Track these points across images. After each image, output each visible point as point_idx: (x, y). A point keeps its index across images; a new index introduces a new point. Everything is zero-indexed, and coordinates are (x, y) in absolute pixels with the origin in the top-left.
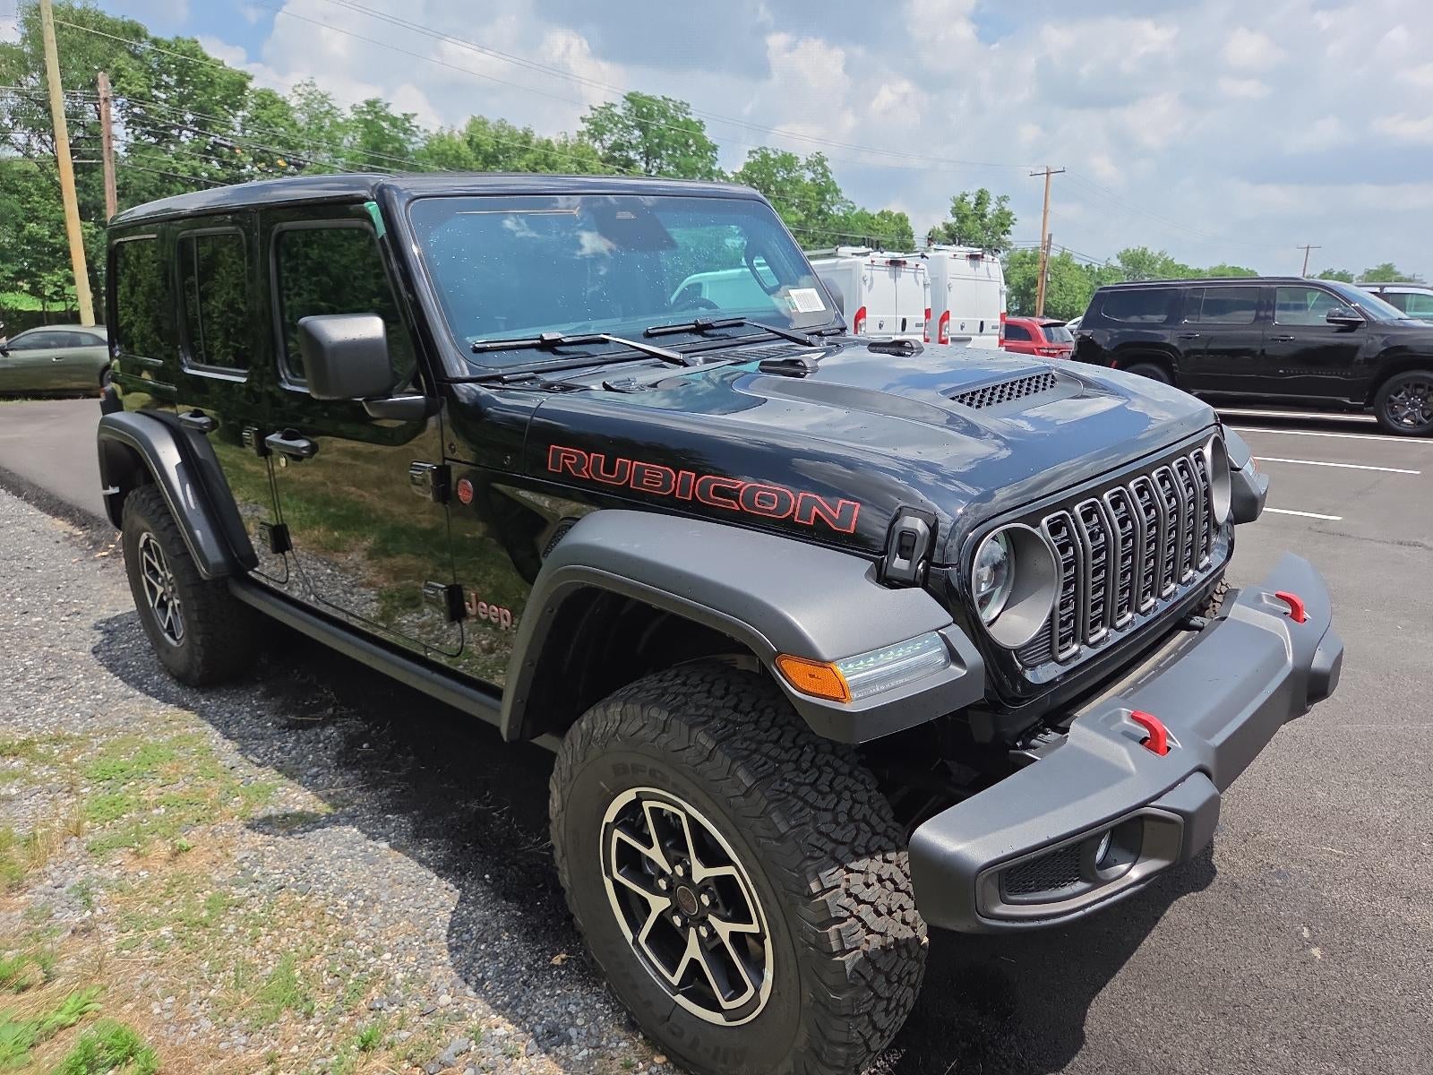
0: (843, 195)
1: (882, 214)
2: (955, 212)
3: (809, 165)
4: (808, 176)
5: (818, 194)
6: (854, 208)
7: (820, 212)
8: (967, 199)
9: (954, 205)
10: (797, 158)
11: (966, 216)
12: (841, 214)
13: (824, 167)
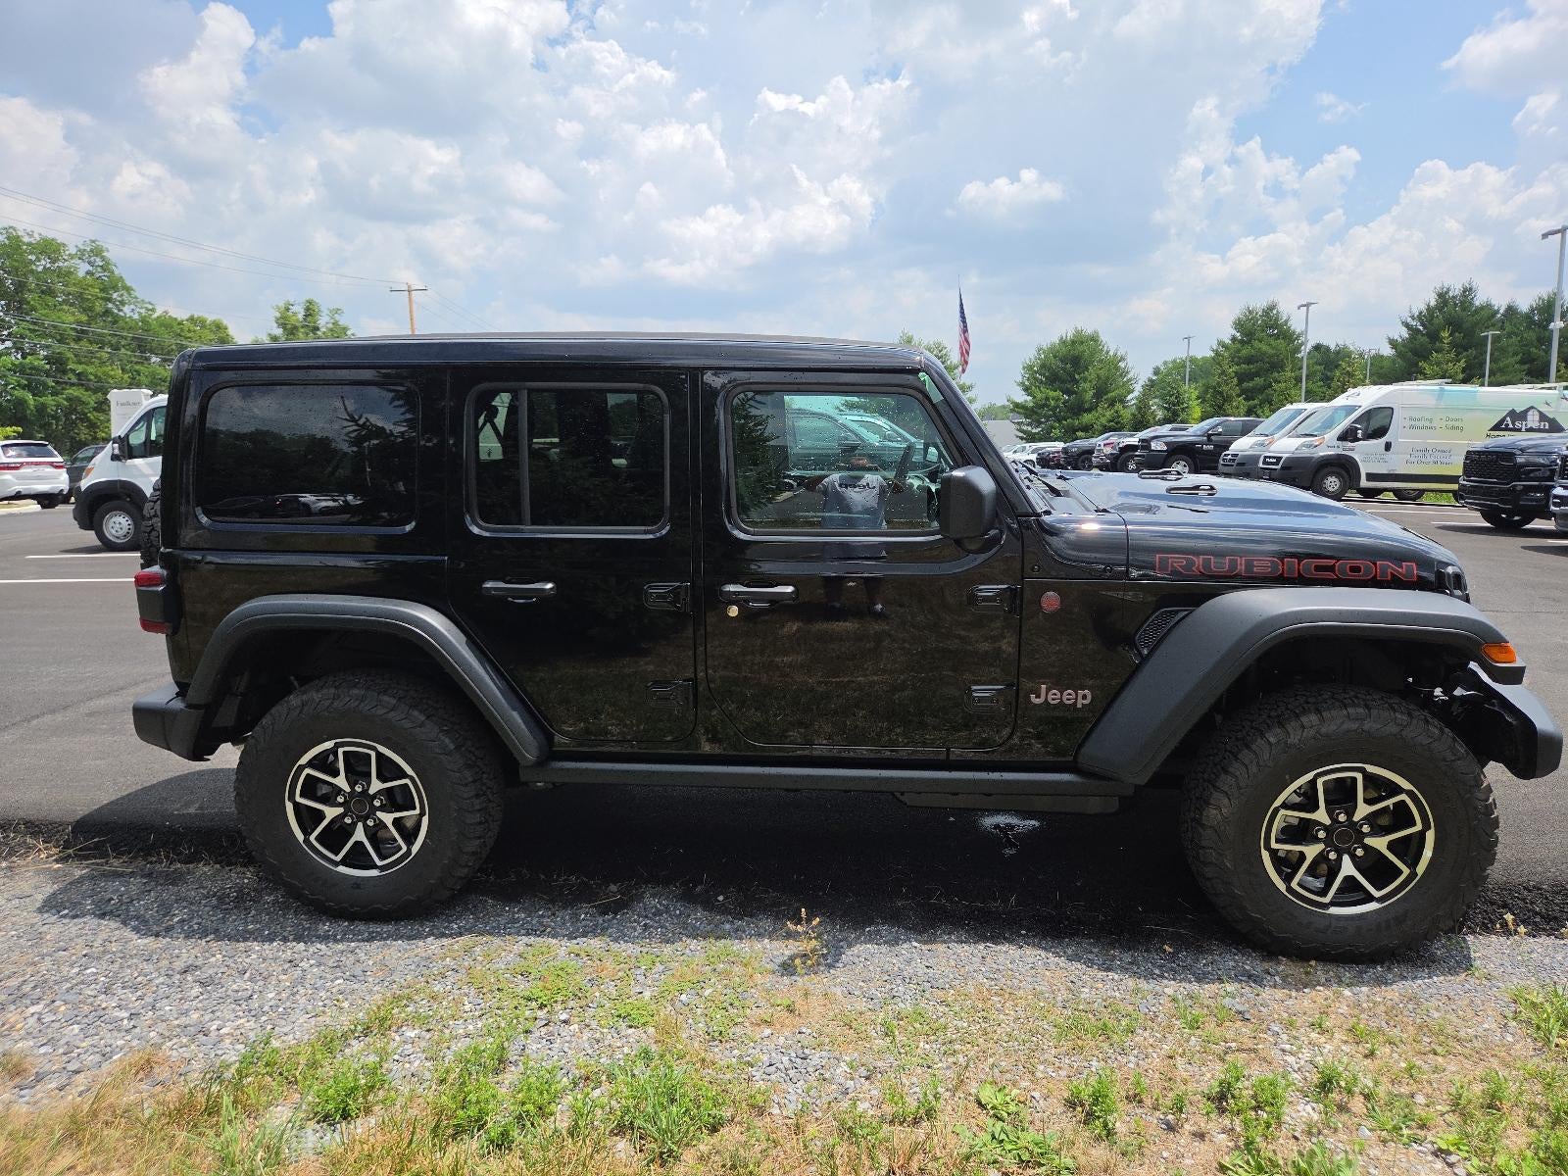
0: (137, 294)
1: (192, 319)
2: (283, 322)
3: (81, 255)
4: (82, 269)
5: (101, 290)
6: (153, 310)
7: (107, 312)
8: (294, 309)
9: (278, 315)
10: (64, 245)
11: (295, 328)
12: (136, 317)
13: (103, 258)
